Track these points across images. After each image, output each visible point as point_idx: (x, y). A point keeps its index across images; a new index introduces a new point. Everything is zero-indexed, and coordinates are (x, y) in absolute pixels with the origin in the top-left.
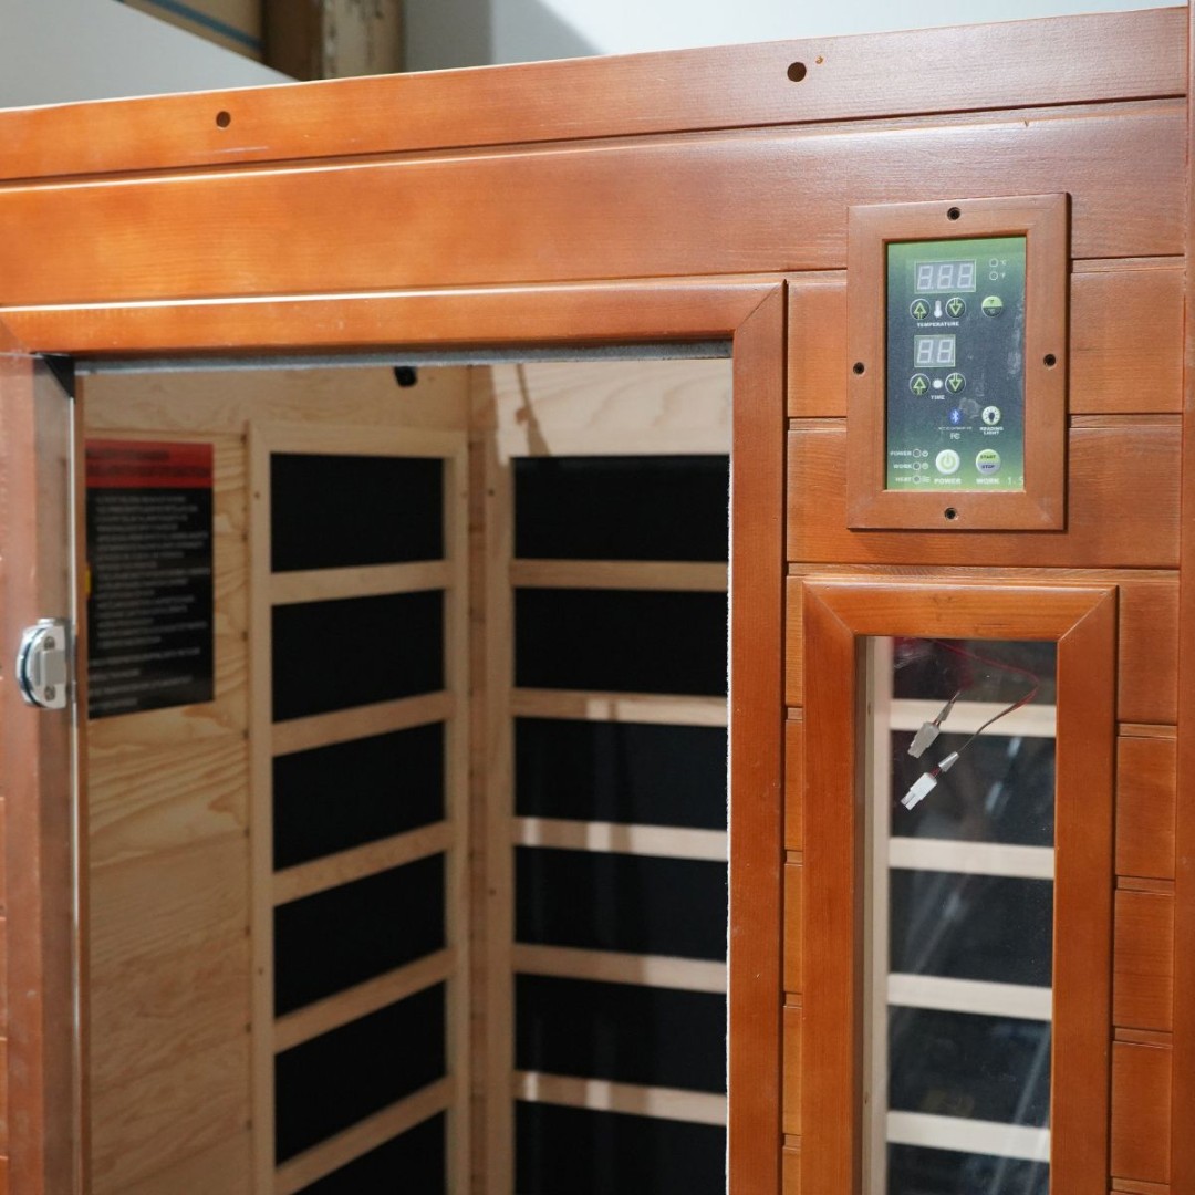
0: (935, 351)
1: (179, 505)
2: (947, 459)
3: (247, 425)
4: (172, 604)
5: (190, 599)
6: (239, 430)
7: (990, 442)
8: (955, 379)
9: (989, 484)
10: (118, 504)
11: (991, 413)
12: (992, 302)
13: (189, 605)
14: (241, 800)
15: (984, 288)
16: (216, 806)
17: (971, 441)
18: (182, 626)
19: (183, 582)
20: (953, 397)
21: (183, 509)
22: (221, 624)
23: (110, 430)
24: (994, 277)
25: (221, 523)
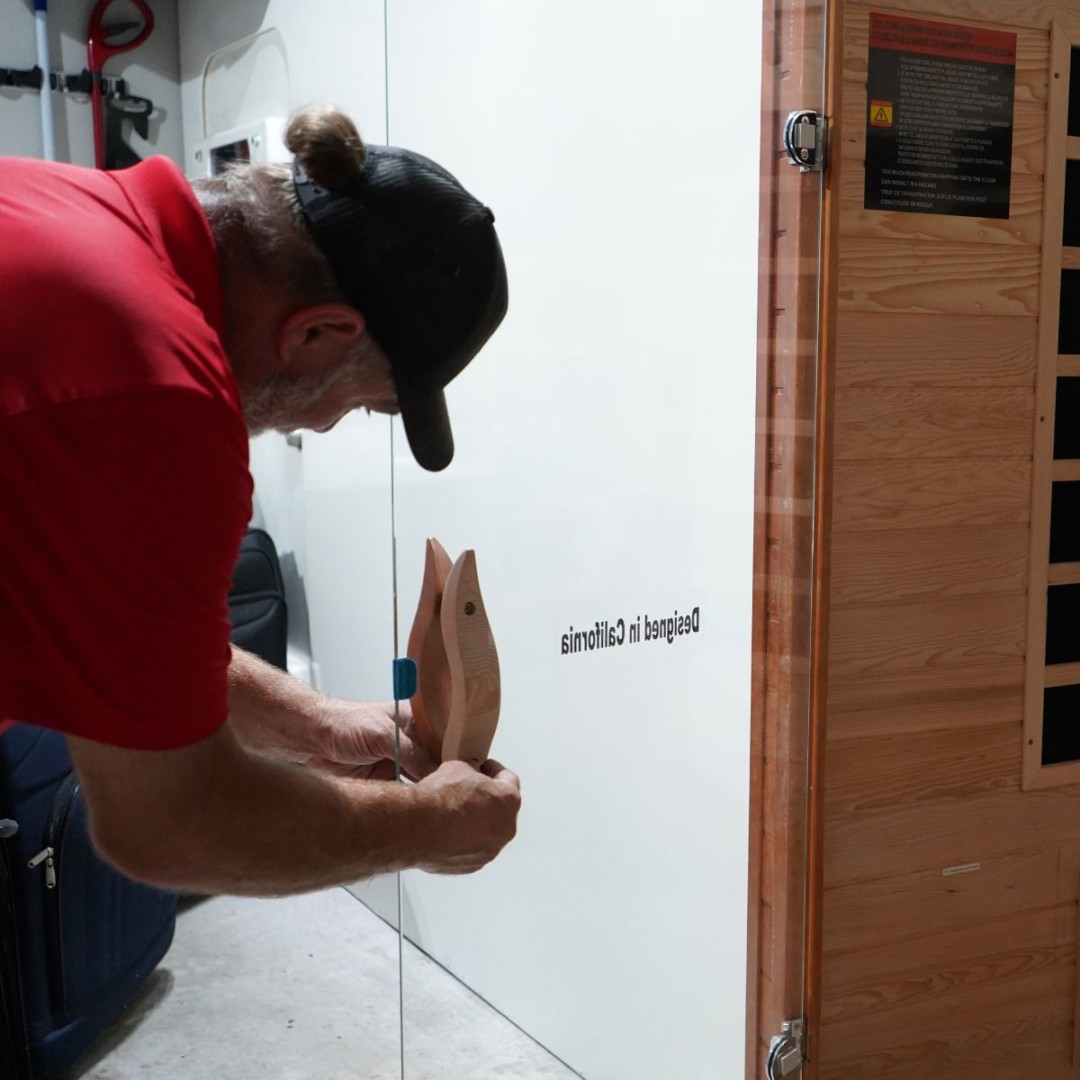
1: (980, 73)
3: (1051, 24)
4: (970, 144)
5: (989, 143)
6: (1043, 25)
10: (921, 65)
13: (986, 146)
14: (1032, 294)
16: (1008, 294)
18: (979, 161)
19: (982, 129)
21: (985, 77)
22: (1017, 165)
23: (917, 12)
25: (1021, 92)
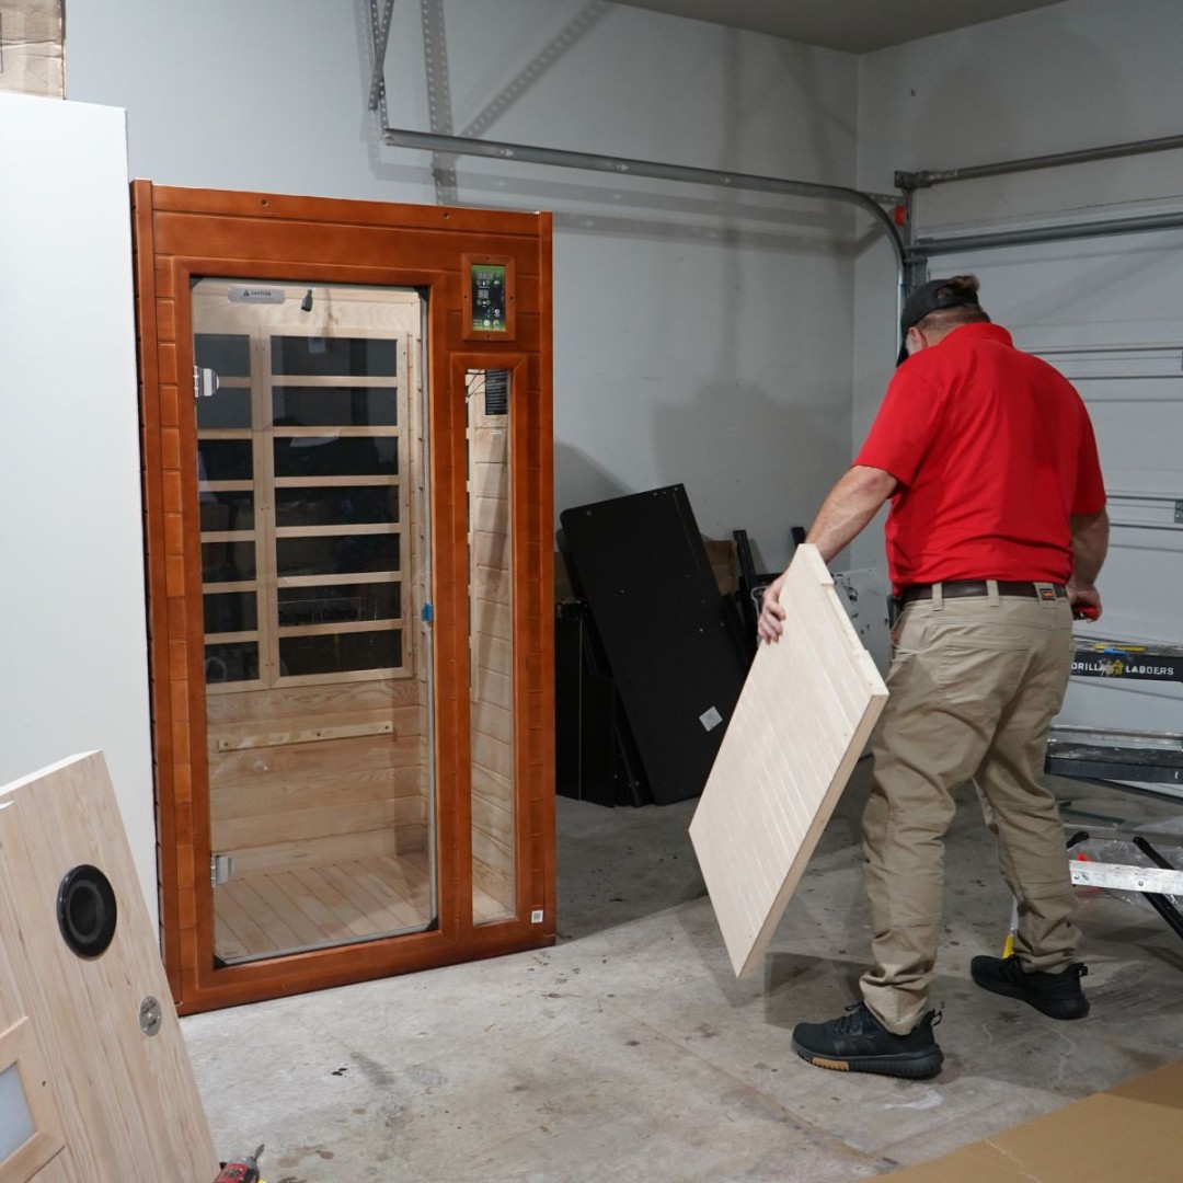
0: (483, 294)
2: (487, 323)
7: (497, 318)
8: (488, 302)
9: (497, 329)
11: (497, 311)
12: (496, 282)
15: (495, 279)
17: (492, 319)
20: (488, 307)
24: (498, 275)
